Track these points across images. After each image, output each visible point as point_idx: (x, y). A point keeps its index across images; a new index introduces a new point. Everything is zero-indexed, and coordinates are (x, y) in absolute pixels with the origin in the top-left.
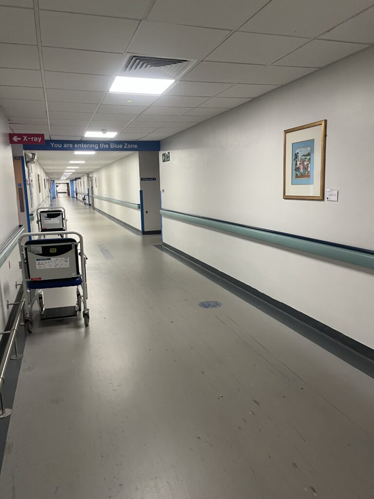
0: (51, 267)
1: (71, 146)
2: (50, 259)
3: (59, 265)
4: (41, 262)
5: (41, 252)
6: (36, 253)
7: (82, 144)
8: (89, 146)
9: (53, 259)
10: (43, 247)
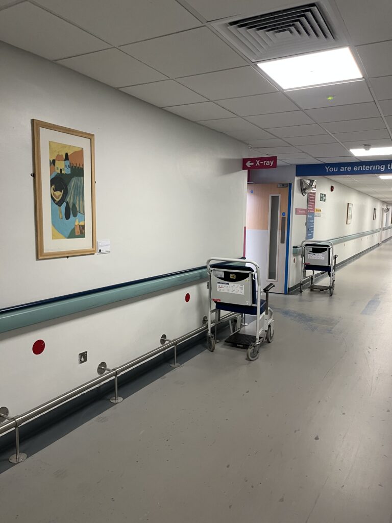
0: (229, 292)
1: (349, 169)
2: (228, 284)
3: (236, 290)
4: (221, 285)
5: (223, 277)
6: (219, 276)
7: (364, 166)
8: (372, 168)
9: (231, 284)
10: (225, 272)
